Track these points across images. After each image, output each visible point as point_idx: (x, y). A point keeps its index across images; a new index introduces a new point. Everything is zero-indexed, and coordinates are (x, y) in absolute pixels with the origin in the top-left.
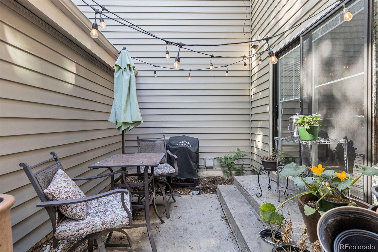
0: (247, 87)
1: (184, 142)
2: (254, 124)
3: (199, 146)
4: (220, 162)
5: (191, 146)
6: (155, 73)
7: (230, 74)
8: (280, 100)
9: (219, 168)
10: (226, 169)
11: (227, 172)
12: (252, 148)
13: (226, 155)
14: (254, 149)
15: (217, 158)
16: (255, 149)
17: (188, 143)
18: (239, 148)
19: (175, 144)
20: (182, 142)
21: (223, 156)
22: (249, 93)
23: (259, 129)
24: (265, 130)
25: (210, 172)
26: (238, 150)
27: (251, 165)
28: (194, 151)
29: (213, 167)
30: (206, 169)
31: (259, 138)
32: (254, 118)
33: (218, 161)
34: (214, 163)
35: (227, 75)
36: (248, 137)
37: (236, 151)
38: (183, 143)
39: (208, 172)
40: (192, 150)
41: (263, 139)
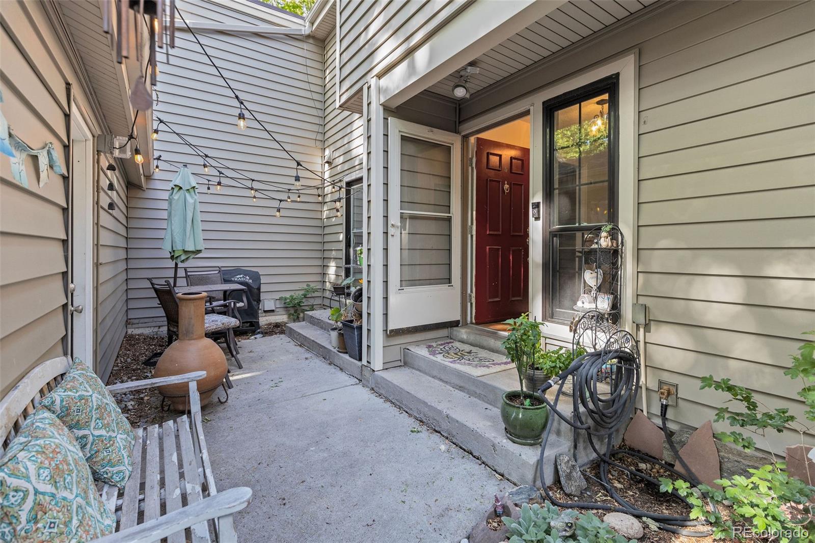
0: (318, 207)
1: (242, 276)
2: (326, 254)
3: (260, 284)
4: (285, 303)
5: (251, 281)
6: (209, 188)
7: (303, 198)
8: (353, 230)
9: (282, 311)
10: (292, 311)
11: (293, 315)
12: (324, 283)
13: (292, 293)
14: (326, 284)
15: (280, 299)
16: (328, 283)
17: (247, 277)
18: (309, 283)
19: (230, 279)
20: (238, 277)
21: (288, 295)
22: (320, 215)
23: (332, 259)
24: (338, 260)
25: (270, 317)
26: (308, 285)
27: (323, 305)
28: (255, 287)
29: (274, 310)
30: (264, 314)
31: (332, 270)
32: (327, 247)
33: (281, 303)
34: (275, 305)
35: (299, 199)
36: (319, 270)
37: (306, 287)
38: (241, 278)
39: (267, 318)
40: (253, 285)
41: (336, 271)
